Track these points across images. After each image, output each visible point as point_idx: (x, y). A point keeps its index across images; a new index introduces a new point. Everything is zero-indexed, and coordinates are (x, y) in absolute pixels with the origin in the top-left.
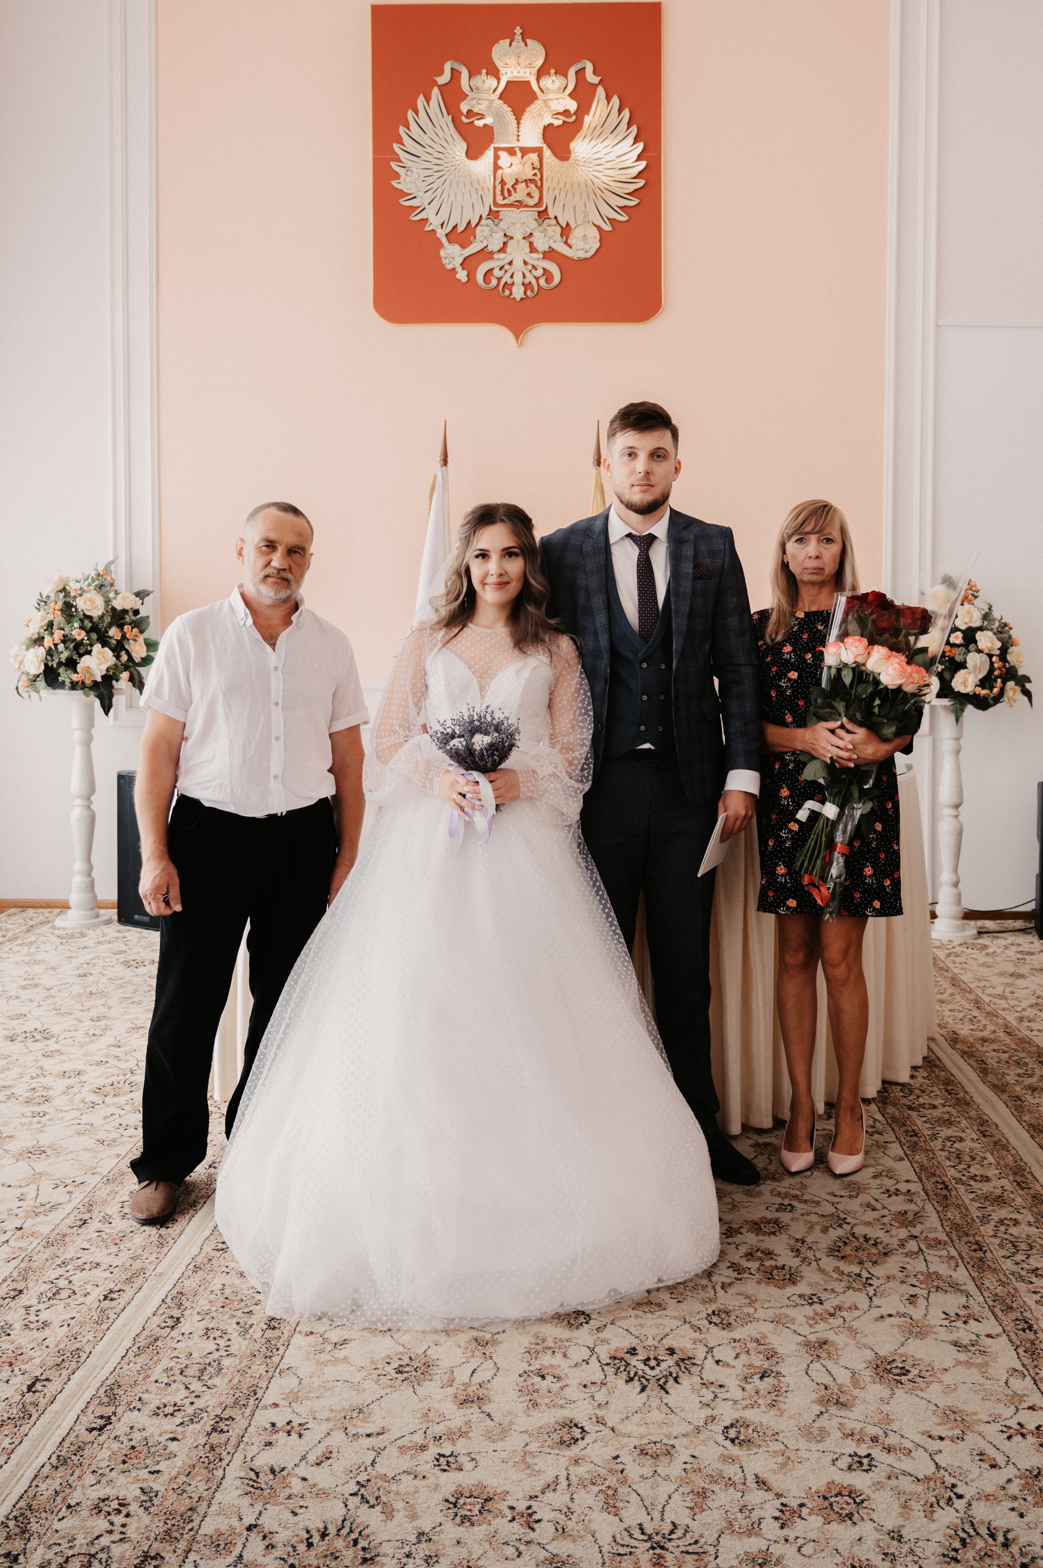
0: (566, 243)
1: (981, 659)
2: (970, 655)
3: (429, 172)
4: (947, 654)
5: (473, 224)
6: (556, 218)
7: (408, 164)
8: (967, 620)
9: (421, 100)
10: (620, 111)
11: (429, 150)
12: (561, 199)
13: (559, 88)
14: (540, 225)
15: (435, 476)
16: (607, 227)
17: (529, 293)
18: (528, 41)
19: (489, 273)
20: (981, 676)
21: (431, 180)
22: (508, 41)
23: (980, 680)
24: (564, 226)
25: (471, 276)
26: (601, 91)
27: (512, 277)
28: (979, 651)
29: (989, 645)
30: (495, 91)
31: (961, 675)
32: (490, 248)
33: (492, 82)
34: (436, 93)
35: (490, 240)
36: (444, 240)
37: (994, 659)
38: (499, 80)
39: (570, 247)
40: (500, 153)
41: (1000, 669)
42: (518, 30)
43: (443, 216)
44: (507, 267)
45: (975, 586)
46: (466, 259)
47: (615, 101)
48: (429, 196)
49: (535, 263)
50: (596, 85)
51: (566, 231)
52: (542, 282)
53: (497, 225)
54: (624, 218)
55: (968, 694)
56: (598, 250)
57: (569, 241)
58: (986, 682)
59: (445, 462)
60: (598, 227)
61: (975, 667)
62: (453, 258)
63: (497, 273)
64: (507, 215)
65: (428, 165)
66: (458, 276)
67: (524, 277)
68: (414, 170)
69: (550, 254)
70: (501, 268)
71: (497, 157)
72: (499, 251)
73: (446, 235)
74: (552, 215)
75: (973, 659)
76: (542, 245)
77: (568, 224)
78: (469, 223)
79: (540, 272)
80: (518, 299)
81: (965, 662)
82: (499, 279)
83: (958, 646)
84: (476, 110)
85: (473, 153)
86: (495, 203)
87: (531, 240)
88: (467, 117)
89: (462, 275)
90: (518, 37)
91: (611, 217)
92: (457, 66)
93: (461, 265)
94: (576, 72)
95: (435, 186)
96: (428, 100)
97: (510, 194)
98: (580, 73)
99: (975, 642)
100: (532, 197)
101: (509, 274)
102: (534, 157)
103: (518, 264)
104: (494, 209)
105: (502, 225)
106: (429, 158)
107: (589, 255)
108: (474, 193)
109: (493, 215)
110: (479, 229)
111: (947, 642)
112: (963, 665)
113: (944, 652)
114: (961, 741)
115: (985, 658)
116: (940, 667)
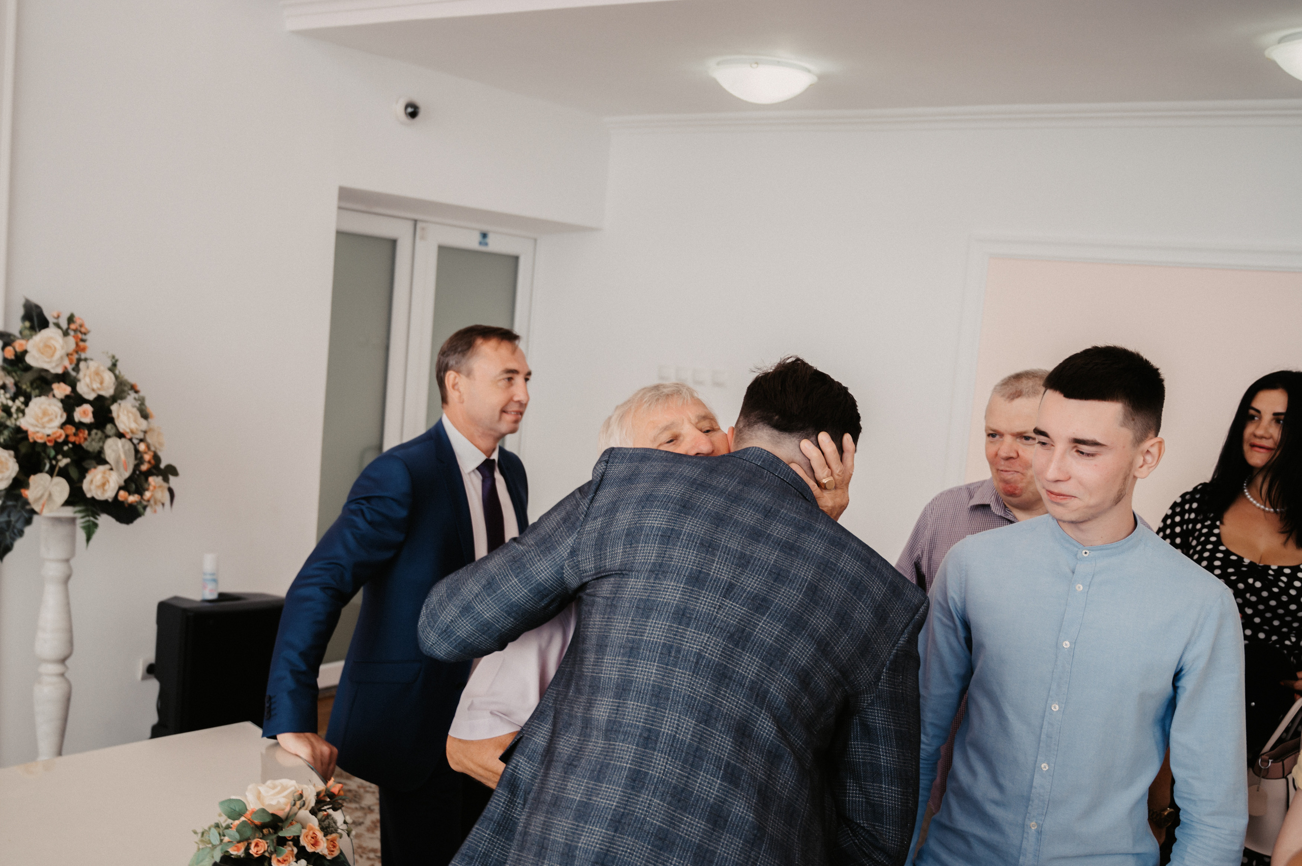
1: (123, 446)
2: (108, 441)
4: (72, 439)
8: (96, 385)
20: (127, 475)
23: (126, 481)
28: (121, 435)
29: (133, 426)
31: (96, 472)
41: (151, 462)
55: (106, 501)
58: (131, 482)
61: (118, 461)
75: (115, 449)
81: (101, 452)
83: (89, 427)
99: (112, 421)
111: (70, 420)
112: (99, 459)
113: (67, 436)
114: (72, 562)
115: (129, 445)
116: (64, 462)
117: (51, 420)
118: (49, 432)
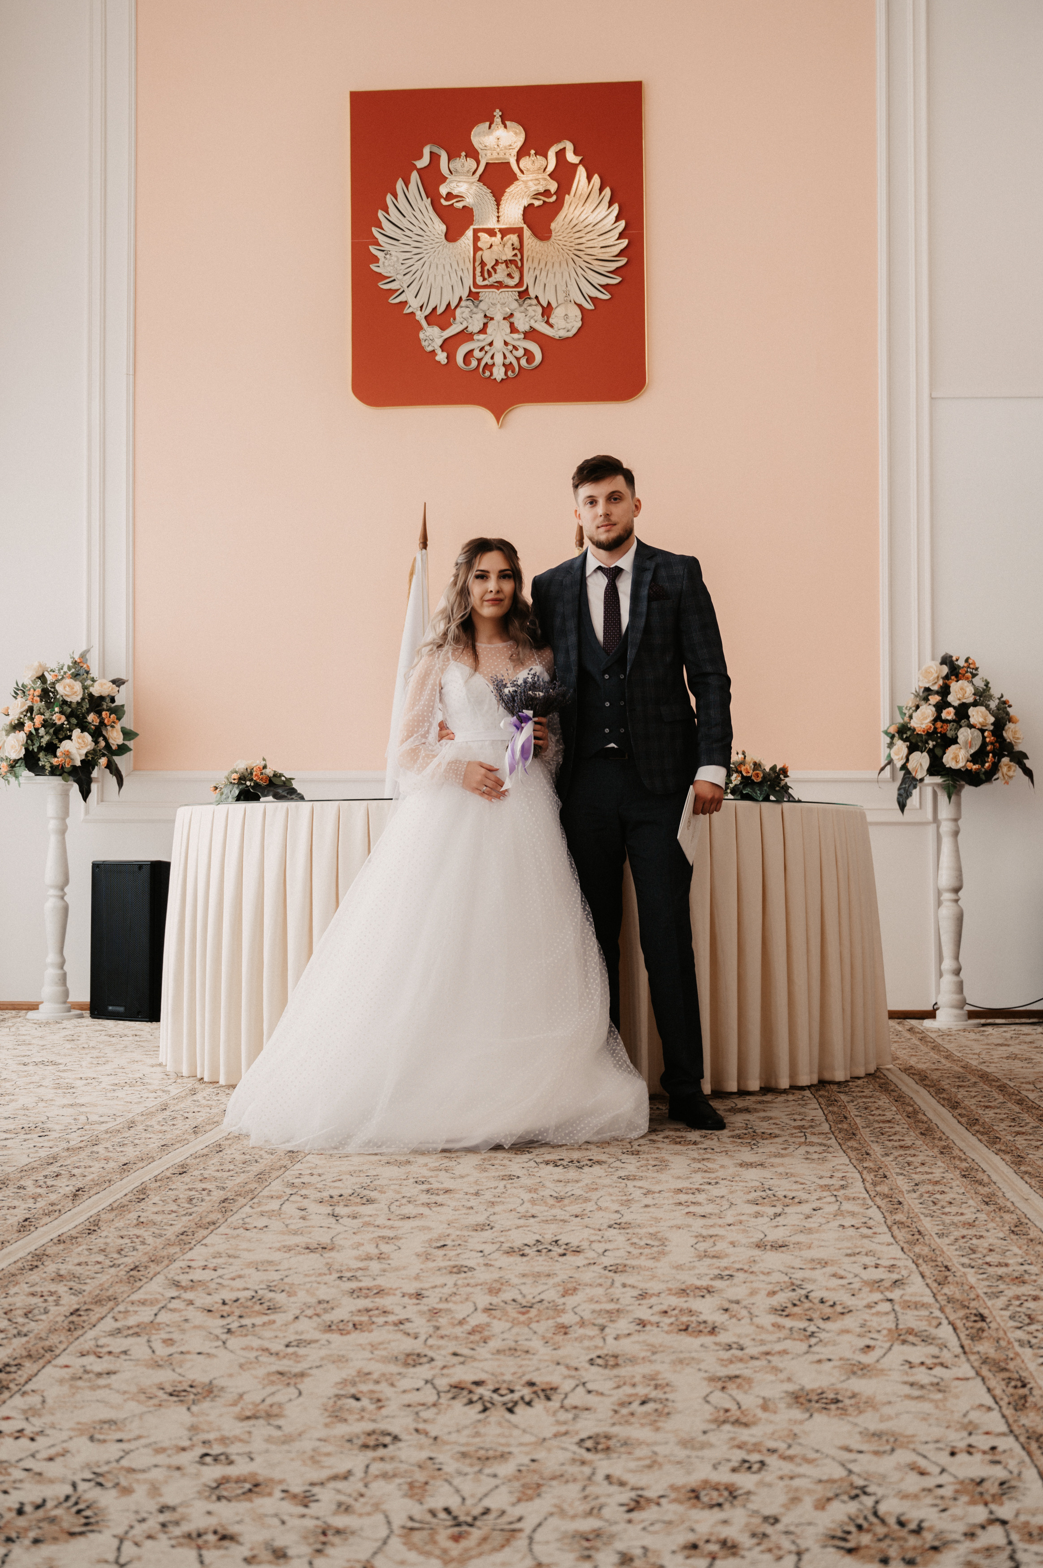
0: (547, 322)
1: (972, 734)
2: (962, 730)
3: (408, 255)
4: (938, 729)
5: (453, 306)
6: (537, 297)
7: (387, 247)
8: (960, 696)
9: (400, 184)
10: (601, 190)
11: (408, 233)
12: (542, 279)
13: (539, 169)
14: (521, 305)
15: (415, 559)
16: (589, 306)
17: (510, 373)
18: (508, 123)
19: (469, 355)
20: (972, 751)
21: (410, 262)
22: (488, 124)
23: (972, 756)
24: (545, 305)
25: (451, 357)
26: (581, 172)
27: (492, 357)
28: (971, 726)
29: (981, 720)
30: (474, 173)
31: (952, 750)
32: (470, 329)
33: (471, 163)
34: (415, 176)
35: (470, 320)
36: (424, 323)
37: (986, 734)
38: (478, 163)
39: (551, 326)
40: (480, 234)
41: (992, 743)
42: (497, 113)
43: (422, 298)
44: (487, 348)
45: (974, 663)
46: (445, 341)
47: (596, 179)
48: (408, 279)
49: (516, 343)
50: (576, 166)
51: (547, 311)
52: (523, 362)
53: (477, 307)
54: (606, 296)
55: (959, 770)
56: (579, 329)
57: (551, 321)
58: (977, 757)
59: (424, 544)
60: (580, 306)
61: (966, 742)
62: (432, 340)
63: (477, 354)
64: (488, 296)
65: (407, 248)
66: (437, 358)
67: (505, 357)
68: (393, 253)
69: (531, 334)
70: (482, 349)
71: (476, 239)
72: (480, 332)
73: (426, 317)
74: (532, 295)
75: (964, 734)
76: (522, 325)
77: (549, 303)
78: (449, 305)
79: (520, 353)
80: (499, 379)
81: (957, 737)
82: (479, 360)
83: (950, 722)
84: (455, 192)
85: (452, 236)
86: (475, 285)
87: (512, 320)
88: (447, 199)
89: (442, 357)
90: (498, 120)
91: (593, 295)
92: (436, 150)
93: (441, 347)
94: (557, 153)
95: (414, 269)
96: (407, 183)
97: (490, 275)
98: (560, 154)
99: (968, 717)
100: (512, 278)
101: (489, 355)
102: (513, 238)
103: (499, 344)
104: (474, 290)
105: (483, 306)
106: (408, 241)
107: (570, 334)
108: (453, 275)
109: (473, 296)
110: (458, 311)
111: (938, 718)
112: (954, 741)
113: (935, 728)
114: (960, 822)
115: (977, 733)
116: (931, 744)
117: (926, 718)
118: (924, 726)
